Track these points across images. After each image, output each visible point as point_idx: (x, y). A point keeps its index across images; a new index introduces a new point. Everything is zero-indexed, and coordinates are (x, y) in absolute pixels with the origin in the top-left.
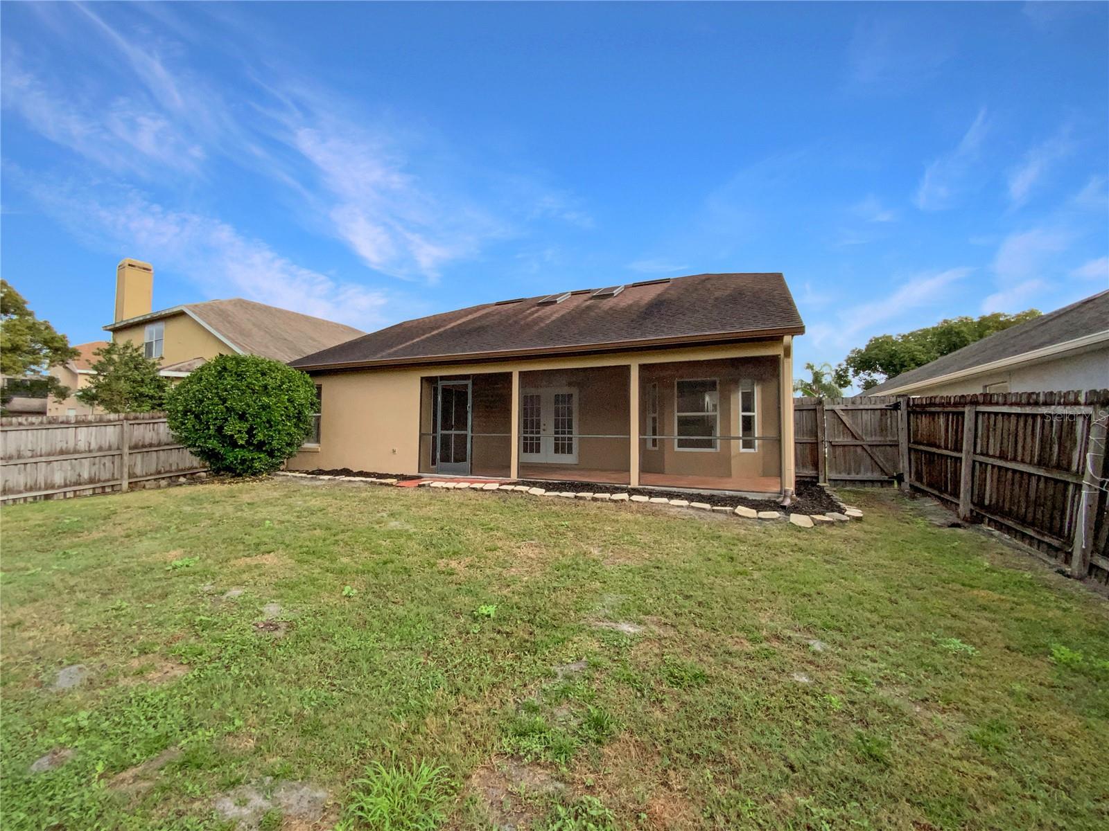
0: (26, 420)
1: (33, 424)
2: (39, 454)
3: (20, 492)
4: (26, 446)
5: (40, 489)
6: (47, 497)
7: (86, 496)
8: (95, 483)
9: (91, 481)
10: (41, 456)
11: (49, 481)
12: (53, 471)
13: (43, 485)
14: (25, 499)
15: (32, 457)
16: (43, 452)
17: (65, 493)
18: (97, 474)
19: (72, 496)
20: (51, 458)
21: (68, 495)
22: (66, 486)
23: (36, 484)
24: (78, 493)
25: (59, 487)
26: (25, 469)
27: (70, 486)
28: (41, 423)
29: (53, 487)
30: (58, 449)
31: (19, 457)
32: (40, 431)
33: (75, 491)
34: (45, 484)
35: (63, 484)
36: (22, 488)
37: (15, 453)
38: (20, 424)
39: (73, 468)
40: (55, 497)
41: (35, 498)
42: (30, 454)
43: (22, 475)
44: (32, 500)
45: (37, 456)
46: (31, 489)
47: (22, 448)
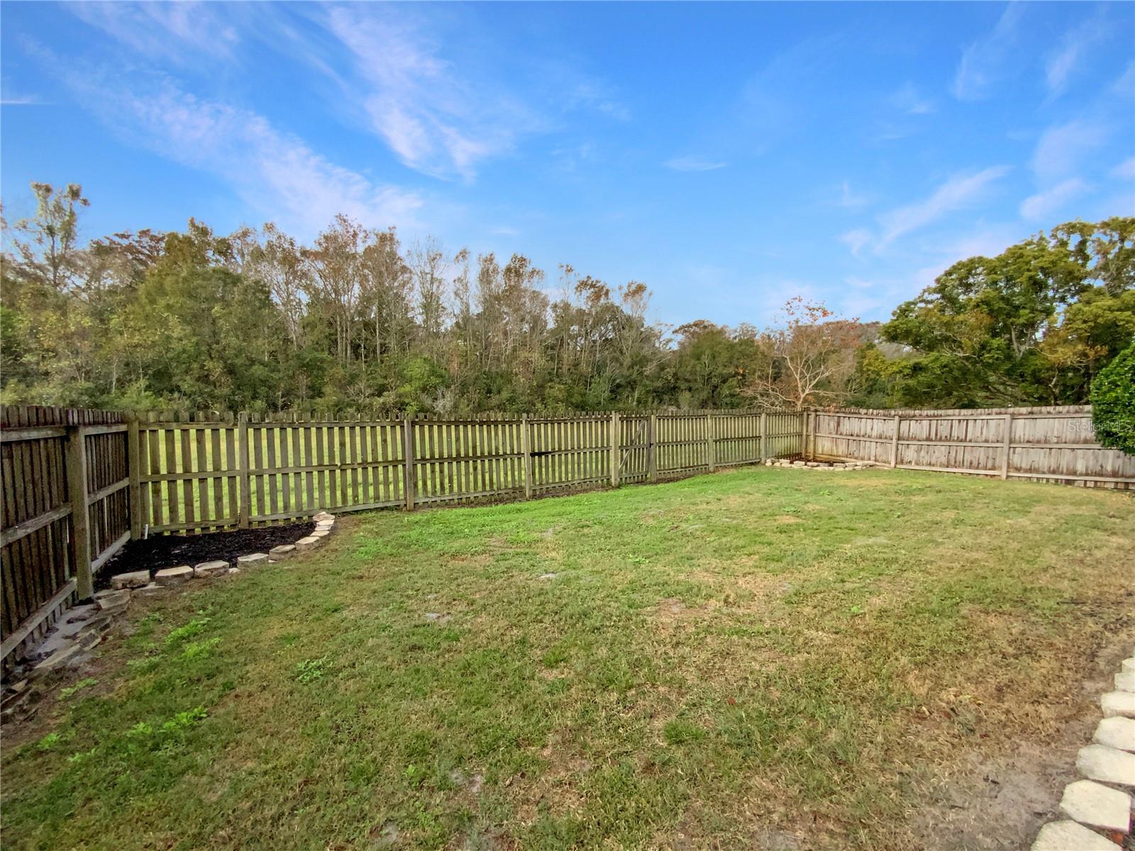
0: (1054, 409)
1: (1061, 412)
2: (1064, 441)
3: (1044, 473)
4: (1053, 431)
5: (1062, 473)
6: (1068, 482)
7: (1107, 489)
8: (1118, 477)
9: (1115, 474)
10: (1065, 443)
11: (1071, 467)
12: (1076, 458)
13: (1065, 471)
14: (1048, 480)
15: (1057, 443)
16: (1068, 440)
17: (1086, 481)
18: (1121, 468)
19: (1092, 486)
20: (1075, 446)
21: (1089, 484)
22: (1087, 475)
23: (1058, 468)
24: (1099, 484)
25: (1081, 475)
26: (1050, 453)
27: (1091, 475)
28: (1068, 412)
29: (1075, 473)
30: (1082, 437)
31: (1046, 442)
32: (1066, 420)
33: (1096, 482)
34: (1068, 469)
35: (1084, 472)
36: (1046, 470)
37: (1043, 439)
38: (1049, 413)
39: (1096, 458)
40: (1076, 484)
41: (1057, 480)
42: (1055, 440)
43: (1047, 459)
44: (1053, 482)
45: (1062, 443)
46: (1054, 472)
47: (1049, 434)
